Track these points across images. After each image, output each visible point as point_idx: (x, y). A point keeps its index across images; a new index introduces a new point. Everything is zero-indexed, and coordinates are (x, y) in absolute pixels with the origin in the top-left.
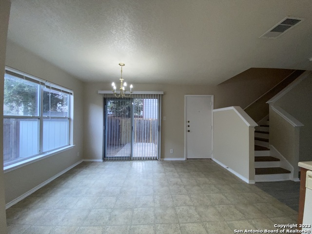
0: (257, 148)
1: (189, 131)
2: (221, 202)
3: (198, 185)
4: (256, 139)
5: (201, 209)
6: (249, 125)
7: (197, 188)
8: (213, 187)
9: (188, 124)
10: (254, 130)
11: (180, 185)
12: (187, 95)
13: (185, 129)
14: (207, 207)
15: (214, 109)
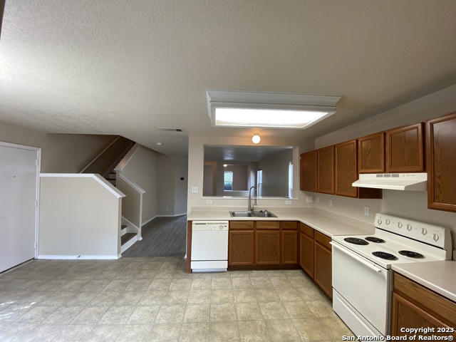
2: (124, 285)
5: (121, 302)
6: (119, 196)
10: (121, 201)
14: (121, 297)
15: (41, 172)
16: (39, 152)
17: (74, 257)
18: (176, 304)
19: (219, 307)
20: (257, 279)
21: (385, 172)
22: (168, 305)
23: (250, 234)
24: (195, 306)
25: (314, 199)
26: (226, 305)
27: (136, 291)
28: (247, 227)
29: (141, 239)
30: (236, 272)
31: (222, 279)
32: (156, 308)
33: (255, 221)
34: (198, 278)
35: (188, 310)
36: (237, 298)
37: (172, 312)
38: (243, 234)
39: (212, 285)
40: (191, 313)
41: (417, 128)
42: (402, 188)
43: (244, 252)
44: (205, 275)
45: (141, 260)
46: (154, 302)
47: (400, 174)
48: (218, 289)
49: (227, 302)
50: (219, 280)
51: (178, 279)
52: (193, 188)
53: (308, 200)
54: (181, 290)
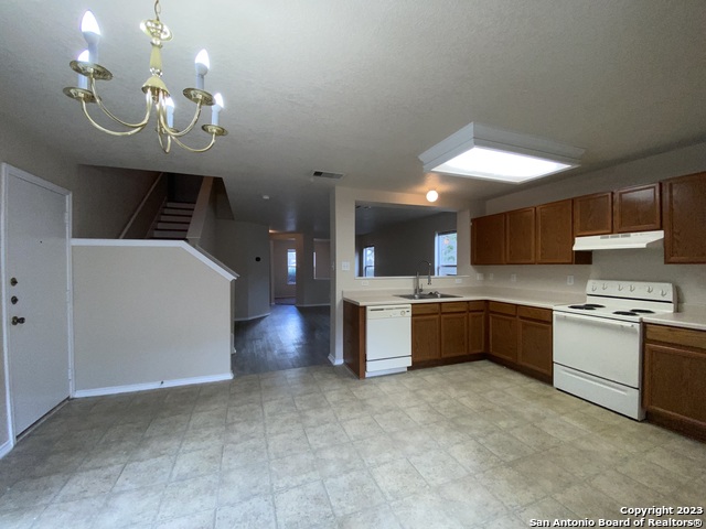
15: (74, 237)
16: (69, 199)
21: (612, 233)
23: (435, 320)
24: (414, 409)
25: (485, 276)
26: (447, 402)
28: (432, 311)
31: (411, 379)
33: (440, 303)
36: (450, 393)
39: (407, 386)
41: (654, 187)
42: (644, 246)
43: (429, 344)
47: (632, 234)
48: (419, 390)
49: (444, 400)
50: (409, 381)
52: (343, 263)
53: (479, 277)
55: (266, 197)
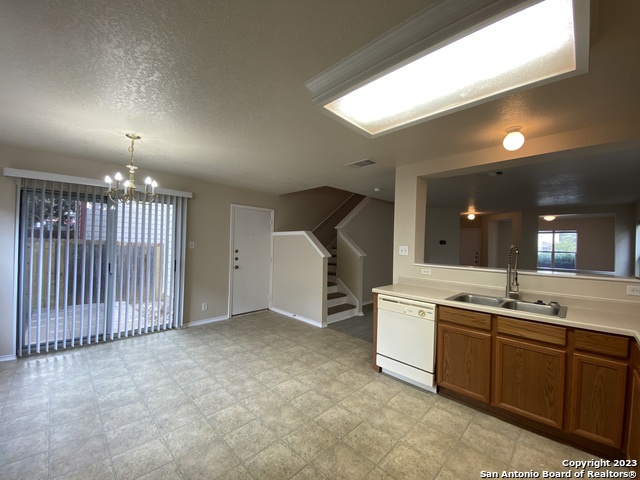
0: (330, 284)
1: (237, 267)
2: (303, 353)
3: (268, 345)
4: (329, 274)
5: (285, 367)
6: (323, 256)
7: (268, 348)
8: (287, 342)
9: (236, 255)
10: (327, 262)
11: (244, 352)
12: (234, 205)
13: (231, 263)
14: (290, 363)
15: (274, 231)
16: (273, 213)
17: (290, 315)
18: (327, 396)
19: (370, 432)
20: (484, 432)
22: (318, 393)
23: (483, 339)
24: (343, 412)
26: (385, 435)
27: (307, 364)
28: (475, 325)
29: (362, 314)
30: (451, 402)
31: (415, 400)
32: (305, 388)
33: (493, 316)
34: (383, 382)
35: (331, 410)
36: (412, 436)
37: (314, 402)
38: (467, 336)
39: (393, 400)
40: (331, 415)
43: (468, 371)
44: (395, 383)
45: (341, 336)
46: (309, 383)
48: (395, 410)
49: (389, 433)
50: (409, 399)
51: (357, 371)
52: (401, 247)
54: (347, 385)
55: (376, 190)
